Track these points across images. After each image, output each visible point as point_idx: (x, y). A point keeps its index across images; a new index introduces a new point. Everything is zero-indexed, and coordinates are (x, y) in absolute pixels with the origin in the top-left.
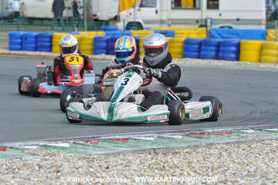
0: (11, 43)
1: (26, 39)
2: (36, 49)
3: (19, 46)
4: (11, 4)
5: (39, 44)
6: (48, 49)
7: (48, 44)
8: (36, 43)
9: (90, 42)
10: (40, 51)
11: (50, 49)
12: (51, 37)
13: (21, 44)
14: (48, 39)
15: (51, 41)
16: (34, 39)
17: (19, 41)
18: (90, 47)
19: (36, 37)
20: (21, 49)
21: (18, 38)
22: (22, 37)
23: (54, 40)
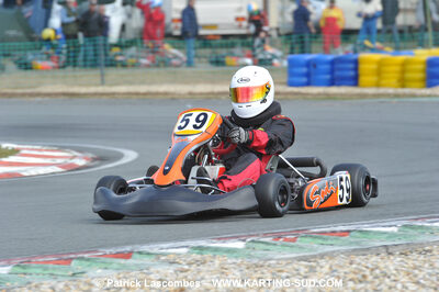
0: (291, 74)
1: (315, 66)
2: (332, 83)
3: (304, 80)
5: (337, 73)
6: (352, 82)
7: (352, 73)
8: (332, 72)
9: (421, 67)
10: (339, 85)
11: (355, 81)
12: (356, 62)
13: (308, 75)
14: (351, 66)
15: (356, 69)
16: (327, 67)
17: (304, 70)
18: (421, 75)
19: (333, 63)
20: (308, 84)
21: (302, 66)
22: (308, 64)
23: (361, 67)
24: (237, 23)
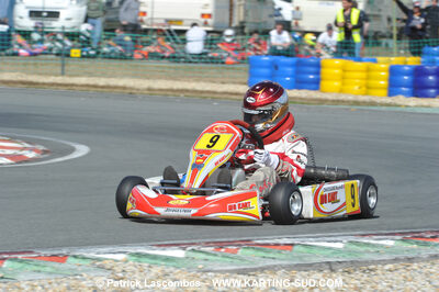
0: (252, 75)
2: (295, 86)
4: (280, 9)
7: (313, 77)
9: (385, 74)
10: (300, 88)
11: (316, 85)
15: (318, 73)
16: (291, 69)
17: (267, 71)
18: (384, 83)
23: (323, 71)
24: (203, 20)
